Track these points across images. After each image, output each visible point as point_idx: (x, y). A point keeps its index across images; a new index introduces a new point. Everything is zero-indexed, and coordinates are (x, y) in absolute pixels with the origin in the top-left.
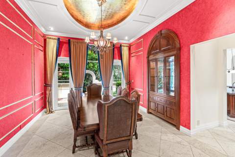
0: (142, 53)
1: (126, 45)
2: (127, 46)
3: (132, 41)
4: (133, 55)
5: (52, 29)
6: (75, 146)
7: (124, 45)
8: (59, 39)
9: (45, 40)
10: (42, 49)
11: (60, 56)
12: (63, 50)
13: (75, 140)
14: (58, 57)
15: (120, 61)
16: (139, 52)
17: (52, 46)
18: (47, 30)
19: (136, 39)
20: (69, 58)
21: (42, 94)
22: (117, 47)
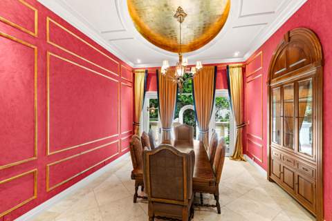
0: (261, 75)
1: (238, 65)
2: (238, 67)
3: (247, 57)
4: (249, 79)
5: (139, 61)
6: (136, 196)
7: (233, 65)
8: (146, 71)
9: (134, 75)
10: (130, 84)
11: (148, 90)
12: (151, 83)
13: (137, 189)
14: (147, 93)
15: (227, 90)
16: (257, 74)
17: (140, 79)
18: (135, 64)
19: (252, 53)
20: (156, 92)
21: (130, 133)
22: (220, 71)
